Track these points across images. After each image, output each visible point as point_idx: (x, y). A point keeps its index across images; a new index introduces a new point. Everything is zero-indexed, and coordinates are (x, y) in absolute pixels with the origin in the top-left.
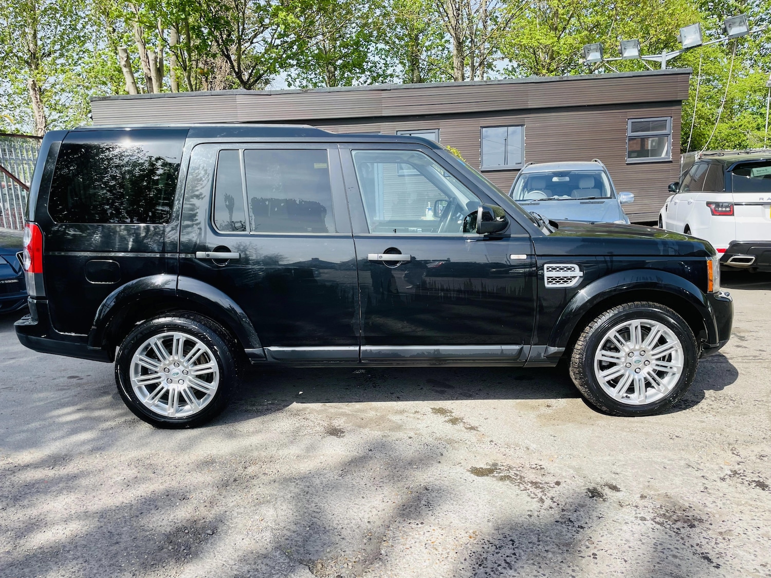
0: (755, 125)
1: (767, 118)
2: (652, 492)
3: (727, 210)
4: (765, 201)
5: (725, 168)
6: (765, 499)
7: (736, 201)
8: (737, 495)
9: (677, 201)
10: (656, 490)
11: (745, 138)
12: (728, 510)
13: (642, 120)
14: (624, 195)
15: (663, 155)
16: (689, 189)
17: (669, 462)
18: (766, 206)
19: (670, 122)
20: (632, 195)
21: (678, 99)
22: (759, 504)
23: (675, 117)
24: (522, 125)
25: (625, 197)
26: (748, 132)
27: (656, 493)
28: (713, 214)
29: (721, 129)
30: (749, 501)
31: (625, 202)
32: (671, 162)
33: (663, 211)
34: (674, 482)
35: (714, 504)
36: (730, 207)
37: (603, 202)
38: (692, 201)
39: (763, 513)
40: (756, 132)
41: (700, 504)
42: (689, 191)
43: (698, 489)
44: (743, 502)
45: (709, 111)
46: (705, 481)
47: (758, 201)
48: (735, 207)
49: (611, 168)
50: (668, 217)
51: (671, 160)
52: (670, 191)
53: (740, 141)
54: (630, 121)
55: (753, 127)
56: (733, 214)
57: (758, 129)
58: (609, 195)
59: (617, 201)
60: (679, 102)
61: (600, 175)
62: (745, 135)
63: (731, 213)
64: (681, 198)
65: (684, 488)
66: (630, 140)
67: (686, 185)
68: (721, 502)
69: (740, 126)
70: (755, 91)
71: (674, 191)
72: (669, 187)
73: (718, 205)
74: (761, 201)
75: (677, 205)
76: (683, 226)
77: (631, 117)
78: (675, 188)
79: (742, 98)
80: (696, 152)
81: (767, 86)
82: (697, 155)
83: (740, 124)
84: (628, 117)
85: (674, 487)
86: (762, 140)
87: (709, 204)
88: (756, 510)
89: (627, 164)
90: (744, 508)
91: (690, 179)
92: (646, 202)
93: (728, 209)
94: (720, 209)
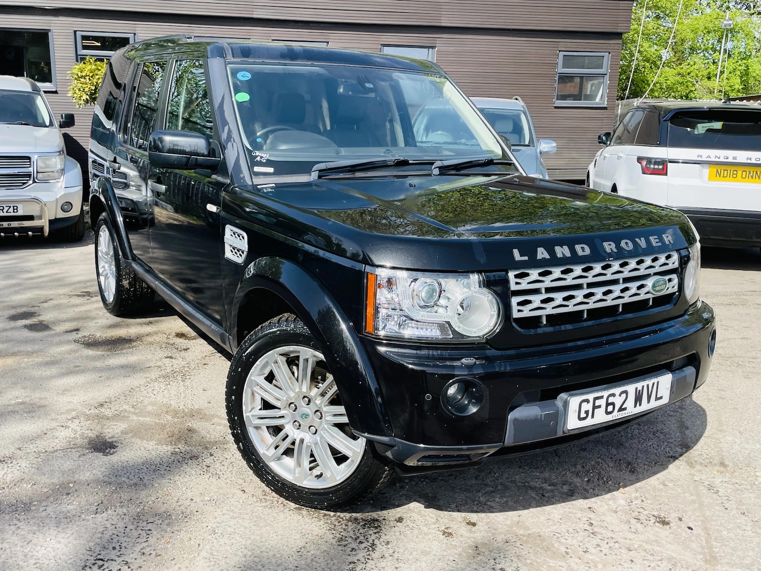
0: (705, 73)
1: (720, 66)
2: (522, 532)
3: (659, 168)
4: (704, 159)
5: (661, 117)
6: (664, 542)
7: (671, 157)
8: (630, 536)
9: (606, 155)
10: (527, 528)
11: (693, 89)
12: (615, 557)
13: (576, 54)
14: (546, 143)
15: (598, 99)
16: (621, 141)
17: (549, 488)
18: (705, 165)
19: (607, 59)
20: (554, 144)
21: (619, 31)
22: (656, 548)
23: (614, 54)
24: (433, 47)
25: (546, 146)
26: (697, 82)
27: (526, 533)
28: (644, 173)
29: (667, 75)
30: (644, 544)
31: (546, 152)
32: (605, 108)
33: (591, 168)
34: (551, 517)
35: (599, 549)
36: (663, 164)
37: (518, 150)
38: (622, 155)
39: (659, 563)
40: (706, 82)
41: (580, 549)
42: (621, 143)
43: (581, 526)
44: (636, 546)
45: (656, 52)
46: (592, 515)
47: (695, 158)
48: (669, 164)
49: (533, 109)
50: (596, 175)
51: (605, 106)
52: (600, 143)
53: (687, 91)
54: (562, 54)
55: (703, 76)
56: (666, 174)
57: (709, 78)
58: (527, 143)
59: (536, 150)
60: (618, 35)
61: (519, 117)
62: (694, 85)
63: (664, 172)
64: (612, 151)
65: (563, 526)
66: (560, 78)
67: (618, 136)
68: (607, 546)
69: (689, 74)
70: (709, 32)
71: (604, 143)
72: (600, 137)
73: (649, 160)
74: (700, 159)
75: (607, 159)
76: (610, 185)
77: (563, 49)
78: (605, 139)
79: (693, 39)
80: (636, 99)
81: (723, 27)
82: (636, 102)
83: (689, 71)
84: (560, 49)
85: (551, 522)
86: (711, 92)
87: (640, 160)
88: (651, 558)
89: (556, 107)
90: (636, 555)
91: (623, 128)
92: (574, 155)
93: (661, 167)
94: (652, 166)
